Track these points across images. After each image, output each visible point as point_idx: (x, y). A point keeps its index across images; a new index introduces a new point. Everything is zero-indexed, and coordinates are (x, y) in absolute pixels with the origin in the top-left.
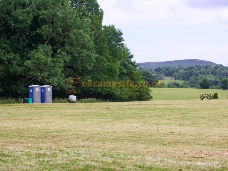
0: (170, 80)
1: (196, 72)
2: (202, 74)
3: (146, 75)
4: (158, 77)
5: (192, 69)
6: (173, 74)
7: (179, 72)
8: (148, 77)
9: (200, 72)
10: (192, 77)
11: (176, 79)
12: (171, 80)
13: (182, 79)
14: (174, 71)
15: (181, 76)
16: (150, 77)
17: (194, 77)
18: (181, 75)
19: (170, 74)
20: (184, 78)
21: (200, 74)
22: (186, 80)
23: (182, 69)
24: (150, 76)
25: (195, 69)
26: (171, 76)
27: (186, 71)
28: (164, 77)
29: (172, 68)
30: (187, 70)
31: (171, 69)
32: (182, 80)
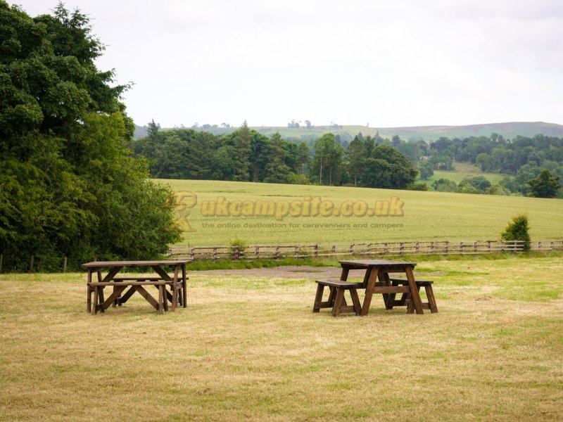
0: (469, 172)
1: (536, 154)
2: (552, 159)
3: (383, 154)
4: (440, 164)
5: (527, 146)
6: (478, 157)
7: (494, 152)
8: (390, 162)
9: (547, 154)
10: (526, 165)
11: (484, 170)
12: (473, 172)
13: (499, 170)
14: (480, 151)
15: (497, 163)
16: (393, 163)
17: (531, 165)
18: (499, 161)
19: (471, 156)
20: (506, 168)
21: (547, 158)
22: (509, 174)
23: (502, 145)
24: (395, 158)
25: (534, 146)
26: (474, 161)
27: (510, 150)
28: (455, 164)
29: (476, 142)
30: (513, 149)
31: (474, 144)
32: (500, 173)
